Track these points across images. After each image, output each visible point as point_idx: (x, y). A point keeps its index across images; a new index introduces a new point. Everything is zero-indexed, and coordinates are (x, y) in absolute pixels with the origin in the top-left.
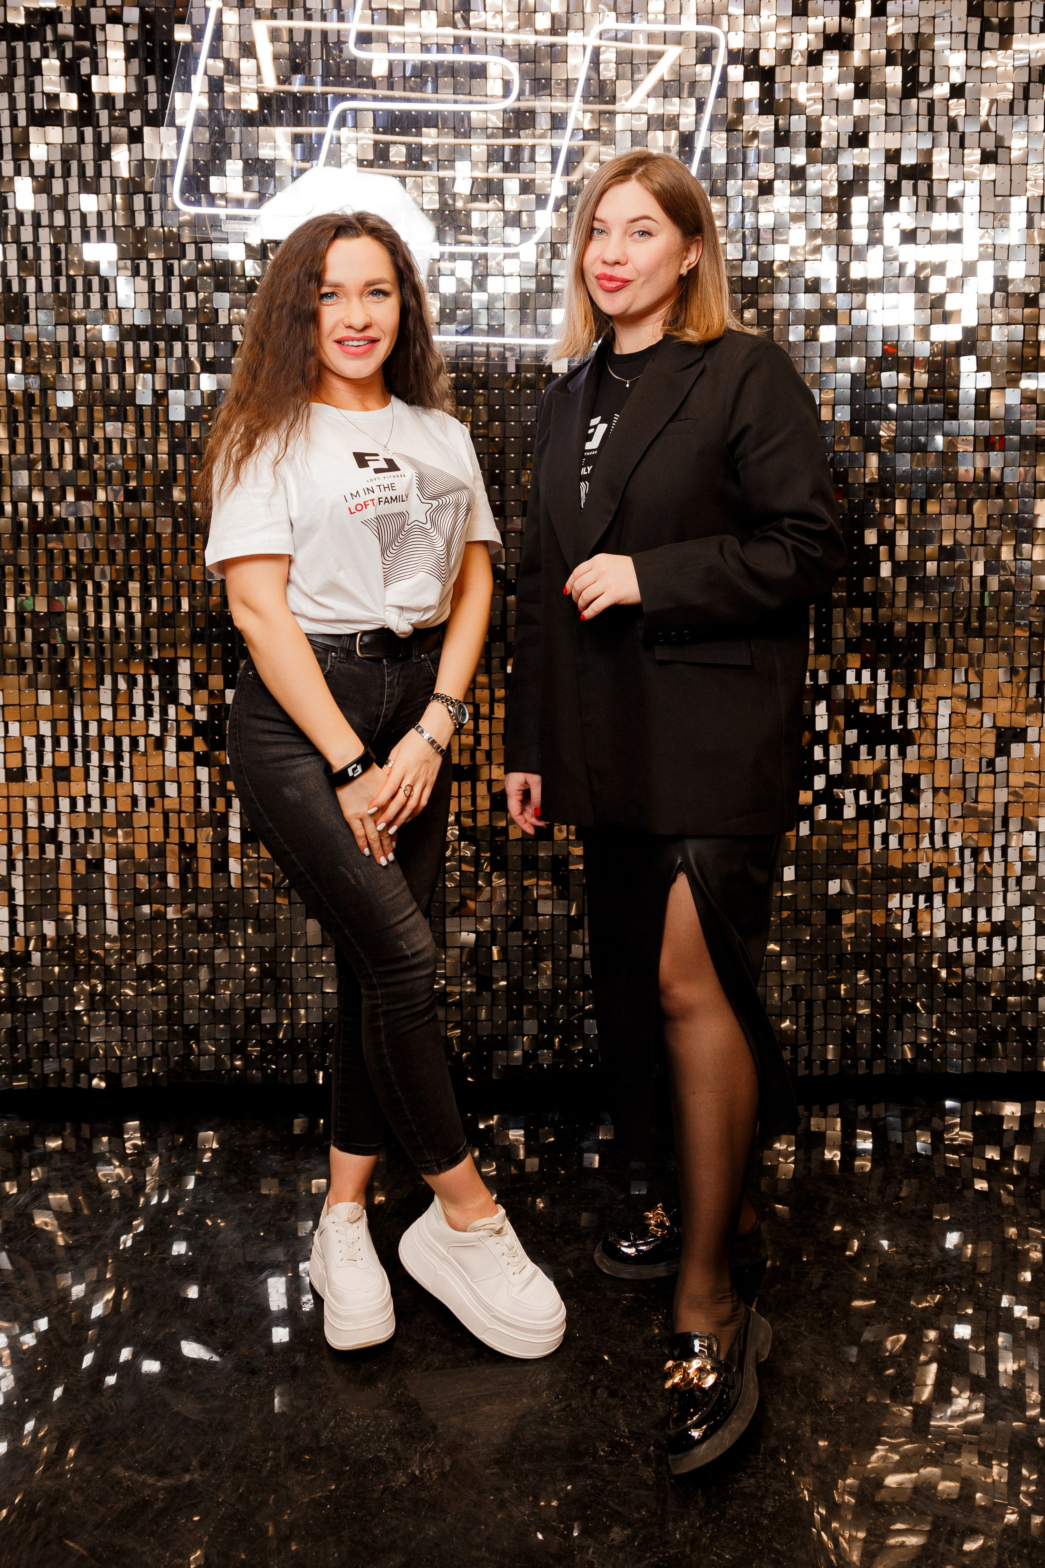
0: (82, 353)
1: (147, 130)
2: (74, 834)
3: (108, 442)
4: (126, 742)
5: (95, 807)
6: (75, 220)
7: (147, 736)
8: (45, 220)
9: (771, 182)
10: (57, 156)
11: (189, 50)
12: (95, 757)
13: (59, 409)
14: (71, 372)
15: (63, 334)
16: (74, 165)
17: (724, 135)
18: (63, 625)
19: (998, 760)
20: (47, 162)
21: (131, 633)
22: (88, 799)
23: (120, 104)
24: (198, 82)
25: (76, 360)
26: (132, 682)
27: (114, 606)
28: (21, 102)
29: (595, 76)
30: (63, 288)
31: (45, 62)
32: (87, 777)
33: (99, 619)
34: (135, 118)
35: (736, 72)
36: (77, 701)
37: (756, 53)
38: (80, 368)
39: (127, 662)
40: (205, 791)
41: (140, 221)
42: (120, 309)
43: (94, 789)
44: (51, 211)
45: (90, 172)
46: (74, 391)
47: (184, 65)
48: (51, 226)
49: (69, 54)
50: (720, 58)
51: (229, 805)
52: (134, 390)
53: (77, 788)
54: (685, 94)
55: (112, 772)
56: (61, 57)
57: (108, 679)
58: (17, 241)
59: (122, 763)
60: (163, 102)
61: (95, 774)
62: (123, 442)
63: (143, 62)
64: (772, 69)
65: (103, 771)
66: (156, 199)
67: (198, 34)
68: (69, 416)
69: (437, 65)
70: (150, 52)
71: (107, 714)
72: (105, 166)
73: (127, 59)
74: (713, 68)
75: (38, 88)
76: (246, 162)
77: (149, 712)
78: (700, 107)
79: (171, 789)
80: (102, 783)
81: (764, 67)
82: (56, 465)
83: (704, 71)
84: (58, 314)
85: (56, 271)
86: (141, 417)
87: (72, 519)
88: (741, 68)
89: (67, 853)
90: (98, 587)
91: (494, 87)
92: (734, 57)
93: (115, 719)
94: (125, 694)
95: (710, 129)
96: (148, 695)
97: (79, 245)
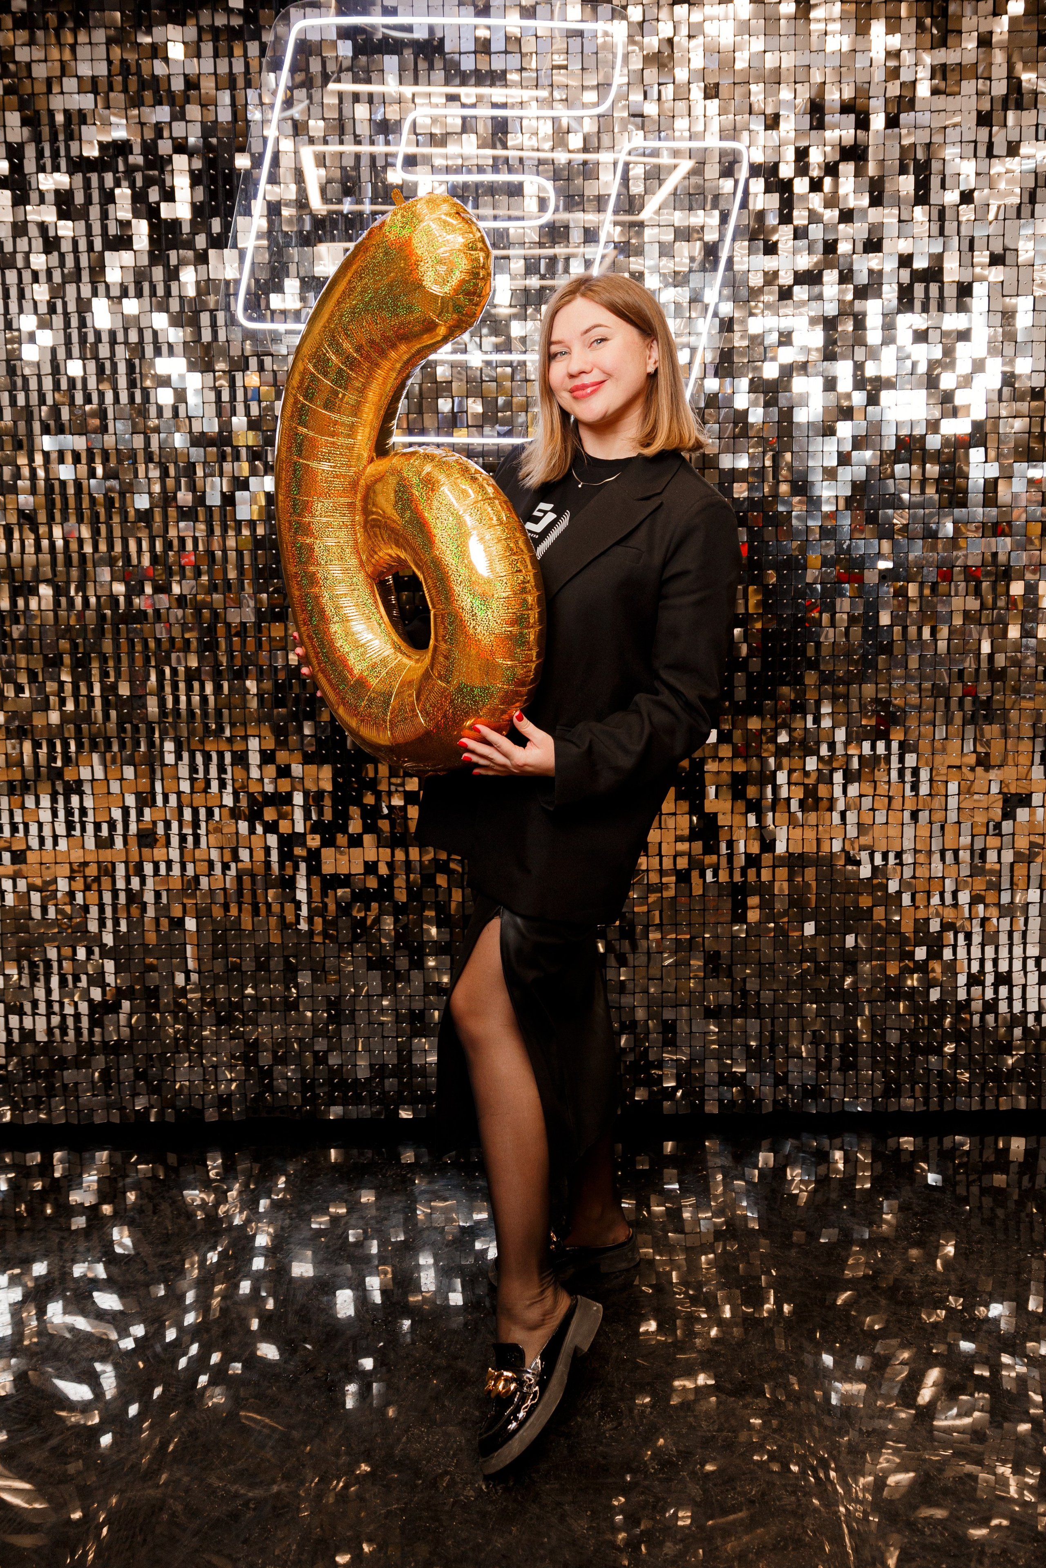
0: (156, 459)
1: (212, 252)
2: (158, 895)
3: (182, 540)
4: (202, 812)
5: (176, 870)
6: (148, 337)
7: (221, 806)
8: (120, 338)
9: (790, 288)
10: (130, 279)
11: (249, 178)
12: (175, 825)
13: (137, 511)
14: (147, 477)
15: (138, 442)
16: (146, 286)
17: (746, 243)
18: (144, 706)
19: (1004, 823)
20: (122, 284)
21: (205, 714)
22: (169, 863)
23: (186, 229)
24: (258, 207)
25: (151, 466)
26: (207, 758)
27: (190, 689)
28: (97, 229)
29: (625, 191)
30: (138, 399)
31: (117, 191)
32: (168, 844)
33: (176, 700)
34: (201, 241)
35: (758, 185)
36: (158, 775)
37: (776, 165)
38: (155, 473)
39: (202, 741)
40: (274, 856)
41: (207, 336)
42: (189, 418)
43: (174, 854)
44: (126, 330)
45: (160, 291)
46: (150, 494)
47: (245, 191)
48: (126, 343)
49: (139, 183)
50: (743, 172)
51: (296, 868)
52: (204, 492)
53: (159, 853)
54: (708, 207)
55: (190, 839)
56: (132, 186)
57: (186, 755)
58: (96, 357)
59: (199, 831)
60: (227, 226)
61: (175, 841)
62: (195, 540)
63: (207, 188)
64: (791, 181)
65: (183, 838)
66: (221, 316)
67: (257, 162)
68: (145, 516)
69: (477, 185)
70: (213, 180)
71: (185, 786)
72: (174, 286)
73: (193, 186)
74: (736, 182)
75: (111, 215)
76: (302, 280)
77: (222, 785)
78: (724, 218)
79: (244, 854)
80: (182, 848)
81: (783, 180)
82: (135, 561)
83: (727, 185)
84: (134, 425)
85: (132, 384)
86: (211, 516)
87: (150, 611)
88: (761, 181)
89: (151, 912)
90: (174, 672)
91: (530, 204)
92: (755, 170)
93: (193, 792)
94: (201, 769)
95: (734, 240)
96: (222, 769)
97: (152, 360)
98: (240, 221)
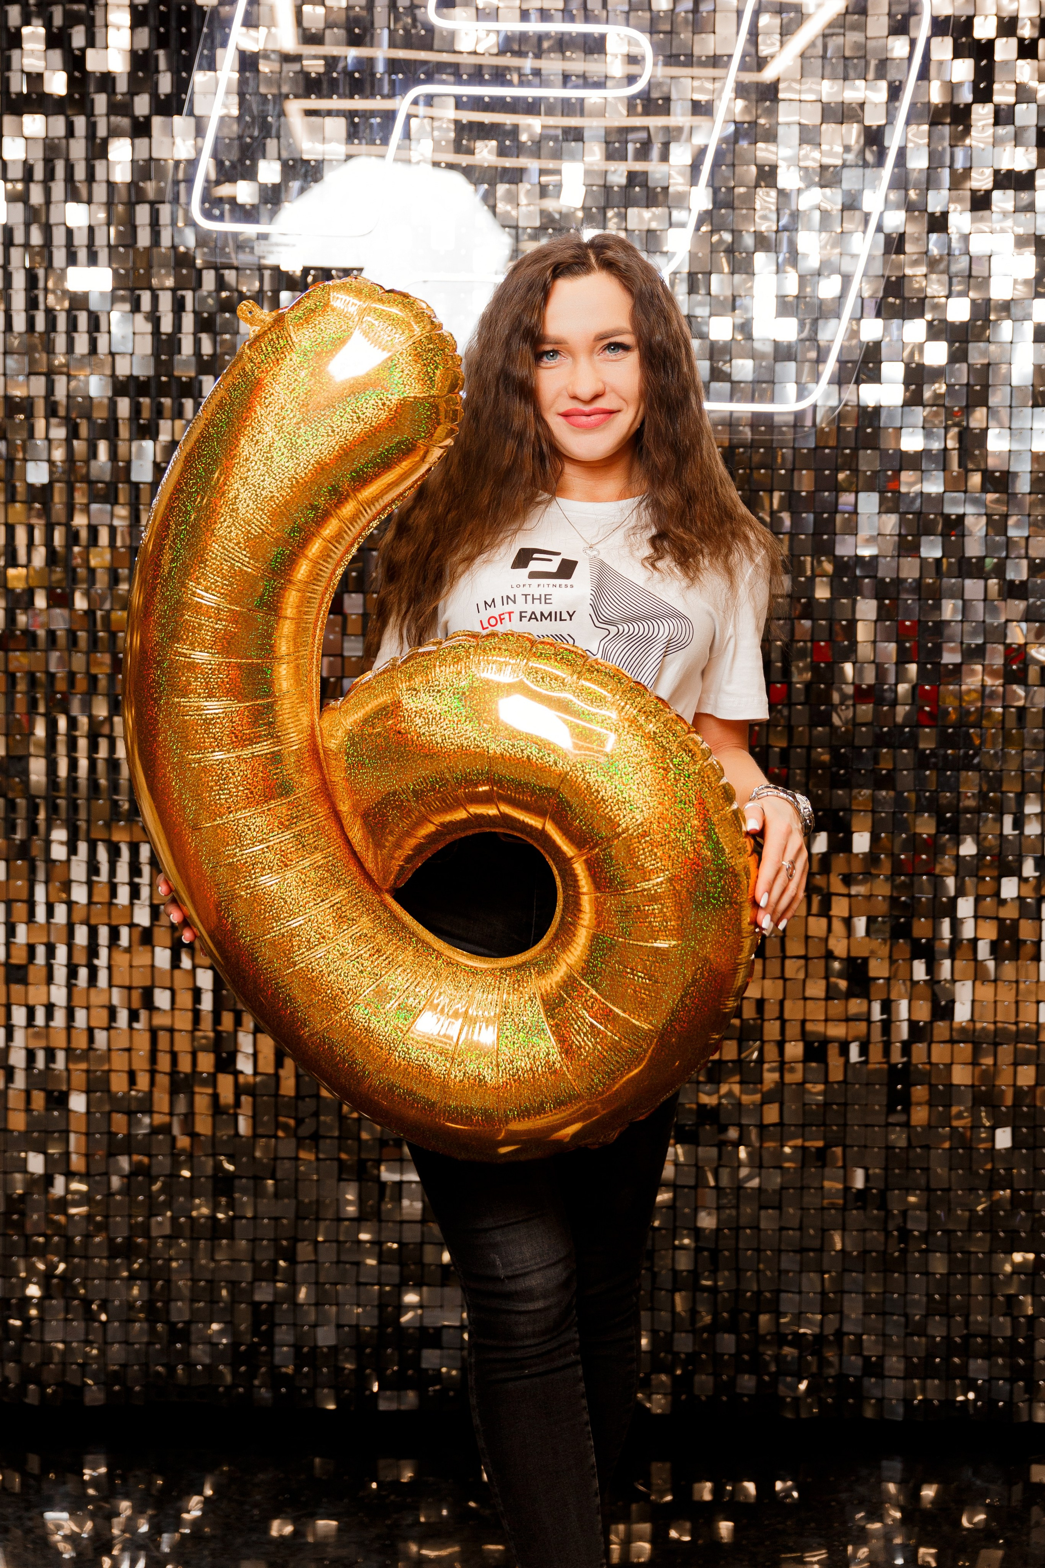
0: (62, 412)
1: (157, 122)
2: (31, 1055)
3: (93, 530)
4: (104, 933)
5: (60, 1018)
6: (59, 237)
7: (132, 926)
8: (19, 237)
9: (988, 193)
10: (37, 155)
11: (217, 19)
12: (61, 952)
13: (30, 487)
14: (47, 438)
15: (38, 385)
16: (60, 167)
17: (925, 127)
18: (26, 772)
20: (25, 162)
21: (115, 787)
22: (50, 1008)
23: (122, 86)
24: (227, 59)
25: (54, 421)
26: (114, 853)
27: (93, 747)
29: (753, 51)
30: (40, 325)
31: (26, 31)
32: (50, 979)
33: (73, 765)
34: (142, 105)
35: (943, 48)
36: (41, 875)
37: (970, 20)
38: (59, 433)
39: (108, 826)
40: (207, 1003)
41: (144, 239)
42: (112, 354)
43: (59, 995)
44: (27, 226)
45: (80, 173)
46: (51, 462)
47: (211, 36)
48: (27, 246)
49: (58, 20)
50: (923, 29)
51: (238, 1022)
52: (129, 463)
53: (36, 994)
54: (871, 75)
55: (83, 973)
56: (48, 25)
57: (83, 847)
59: (96, 962)
60: (180, 84)
61: (60, 974)
62: (113, 530)
63: (154, 31)
64: (991, 43)
65: (72, 972)
66: (165, 211)
68: (42, 494)
69: (540, 38)
70: (164, 19)
71: (79, 894)
72: (100, 167)
73: (133, 27)
74: (913, 43)
75: (15, 65)
76: (285, 165)
77: (135, 893)
78: (895, 92)
79: (162, 999)
80: (70, 986)
81: (979, 41)
82: (22, 557)
83: (899, 47)
84: (32, 362)
85: (32, 304)
86: (137, 497)
87: (41, 633)
88: (948, 41)
89: (20, 1081)
90: (73, 723)
91: (616, 67)
92: (940, 26)
93: (90, 902)
94: (104, 868)
95: (908, 123)
96: (135, 870)
97: (63, 270)
98: (199, 78)
